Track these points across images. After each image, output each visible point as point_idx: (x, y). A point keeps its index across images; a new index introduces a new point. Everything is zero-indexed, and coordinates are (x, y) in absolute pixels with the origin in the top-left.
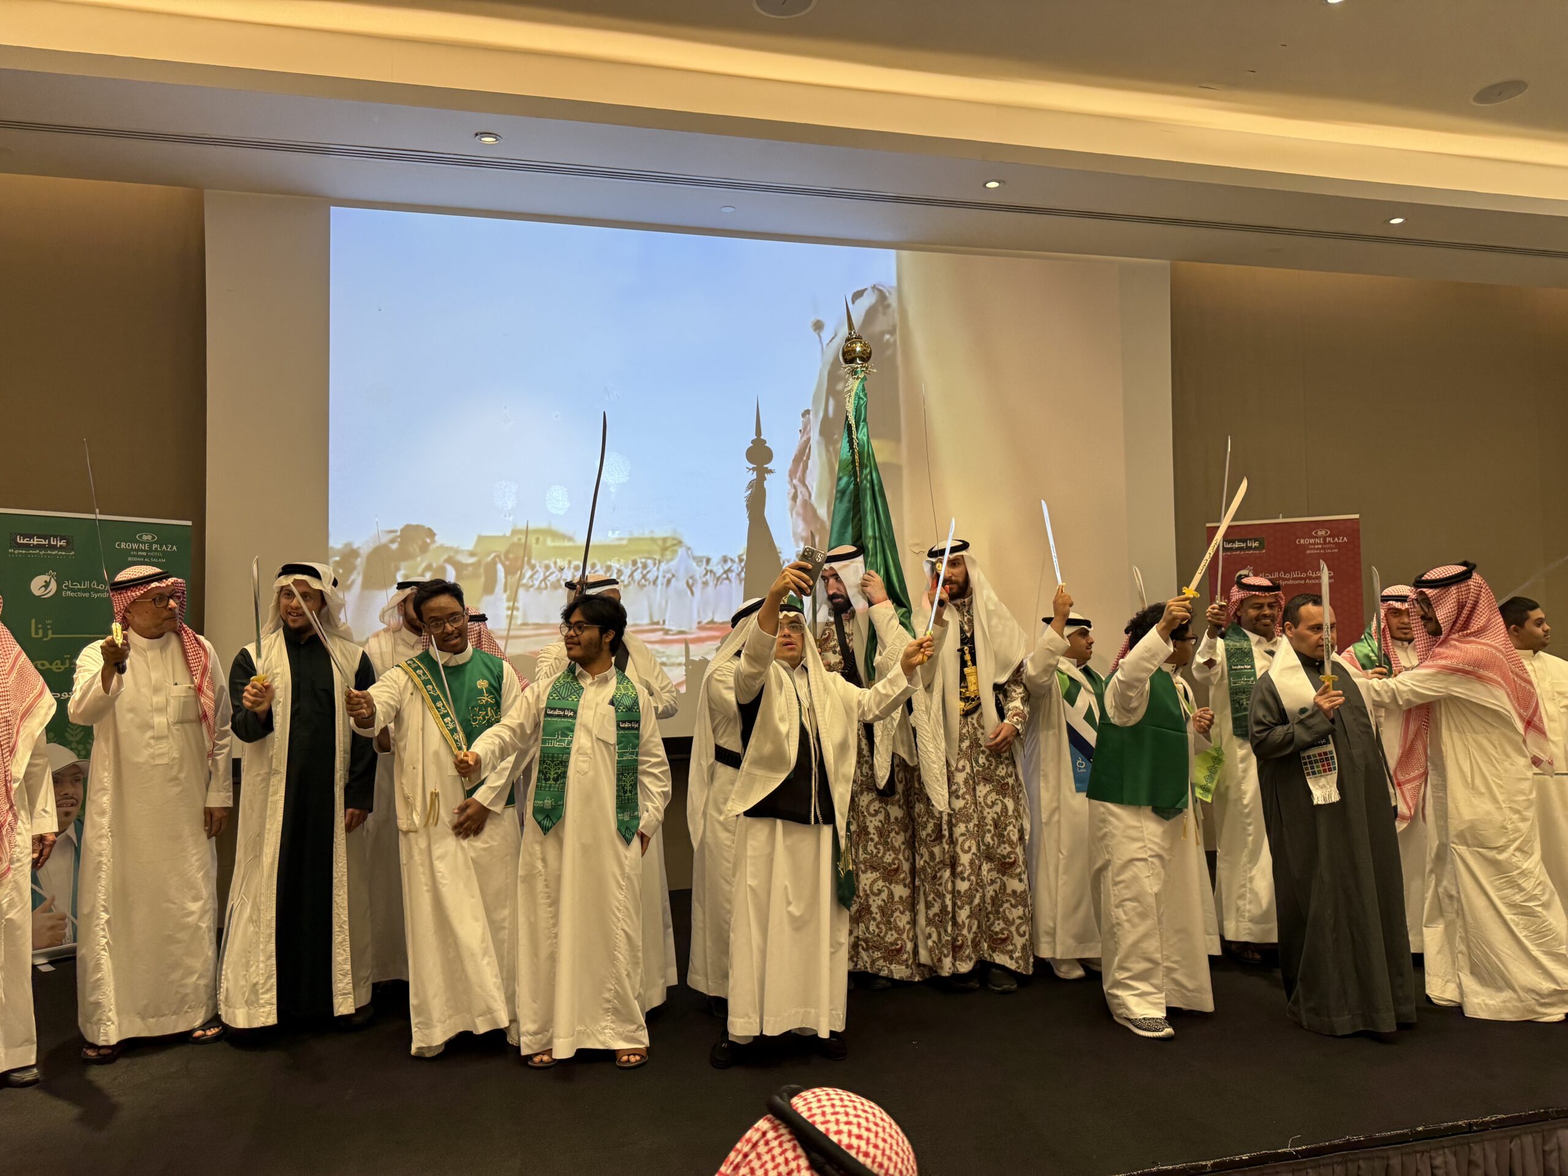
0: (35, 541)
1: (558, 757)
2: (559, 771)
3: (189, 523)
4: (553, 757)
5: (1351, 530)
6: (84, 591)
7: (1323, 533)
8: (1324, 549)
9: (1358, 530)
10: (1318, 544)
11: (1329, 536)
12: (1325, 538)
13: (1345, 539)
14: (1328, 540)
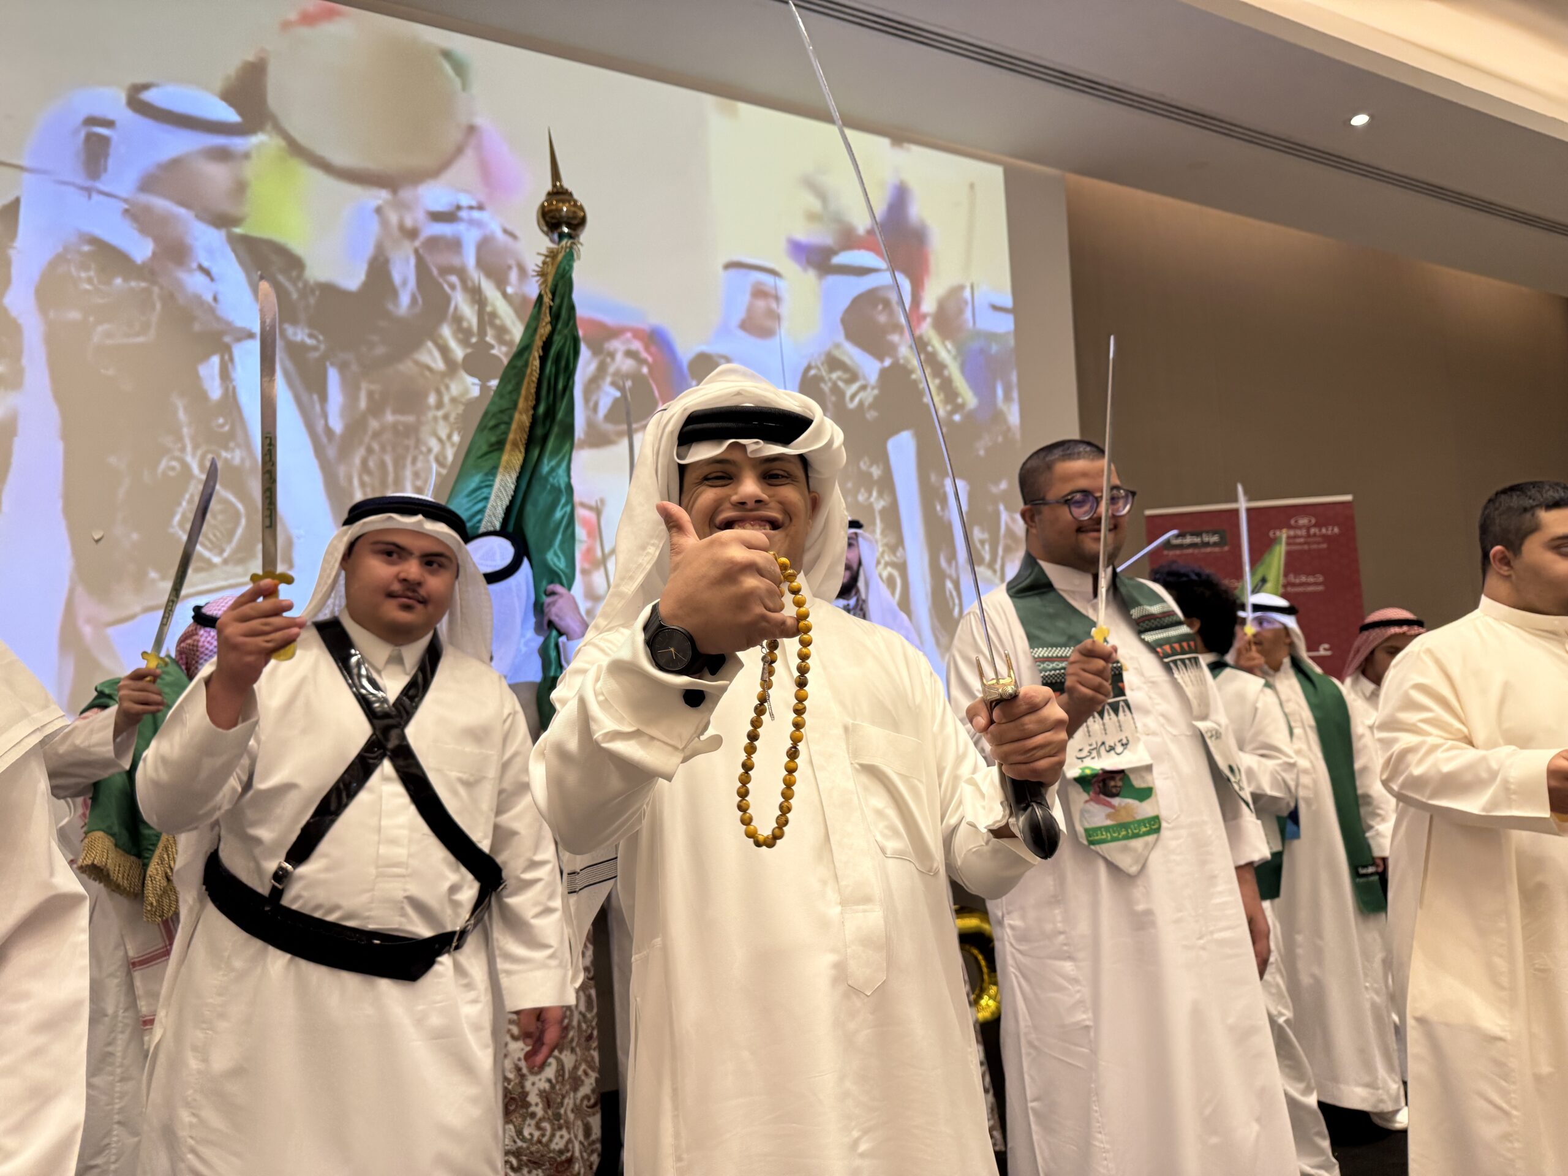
5: (1343, 515)
7: (1307, 521)
8: (1310, 544)
9: (1352, 517)
10: (1299, 537)
11: (1315, 526)
12: (1308, 528)
13: (1336, 530)
14: (1313, 531)
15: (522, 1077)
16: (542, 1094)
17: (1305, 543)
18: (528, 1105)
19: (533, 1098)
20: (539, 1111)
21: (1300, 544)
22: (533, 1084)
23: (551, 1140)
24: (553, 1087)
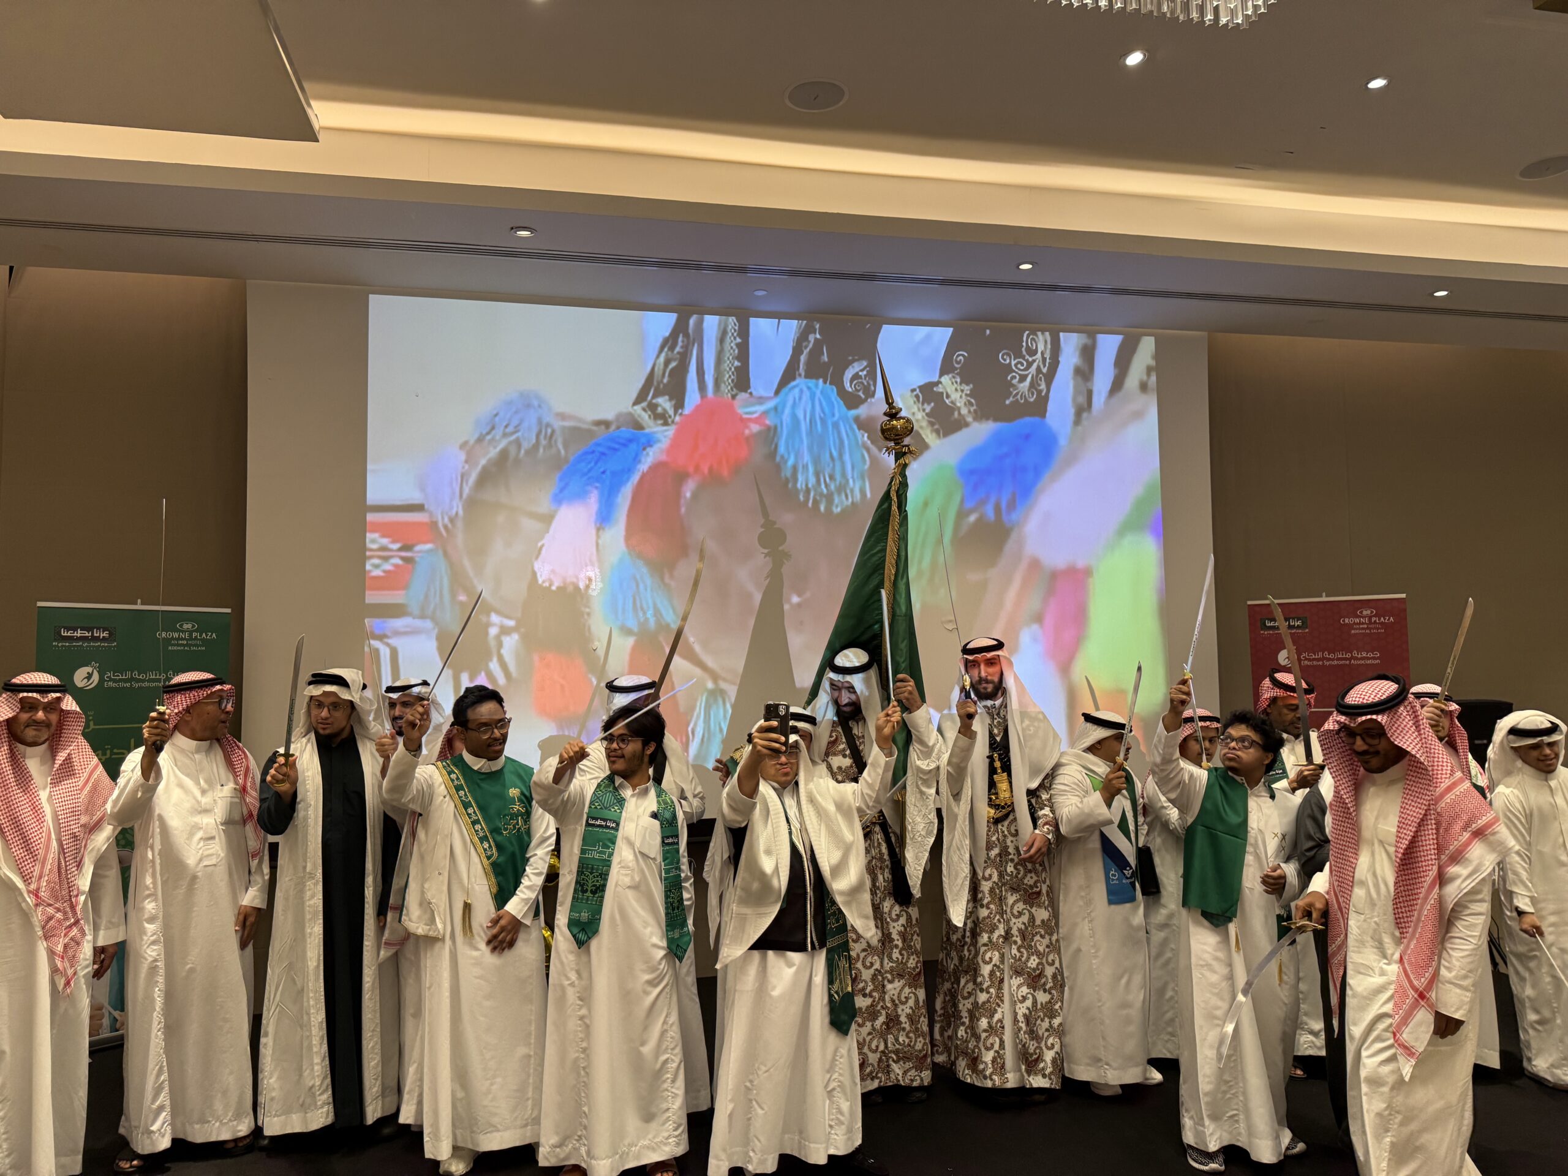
0: (79, 633)
1: (597, 869)
2: (598, 884)
3: (228, 610)
4: (592, 868)
5: (1397, 609)
6: (125, 681)
7: (1369, 612)
8: (1371, 629)
9: (1405, 610)
10: (1363, 624)
11: (1375, 616)
12: (1370, 618)
13: (1391, 619)
14: (1373, 619)
15: (896, 1005)
16: (908, 1016)
17: (1367, 628)
18: (901, 1023)
19: (903, 1019)
20: (907, 1026)
21: (1363, 629)
22: (903, 1010)
23: (915, 1044)
24: (914, 1011)
